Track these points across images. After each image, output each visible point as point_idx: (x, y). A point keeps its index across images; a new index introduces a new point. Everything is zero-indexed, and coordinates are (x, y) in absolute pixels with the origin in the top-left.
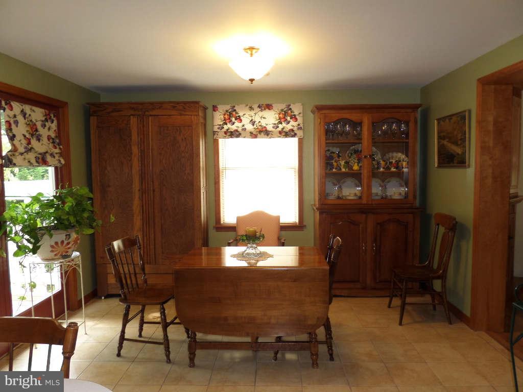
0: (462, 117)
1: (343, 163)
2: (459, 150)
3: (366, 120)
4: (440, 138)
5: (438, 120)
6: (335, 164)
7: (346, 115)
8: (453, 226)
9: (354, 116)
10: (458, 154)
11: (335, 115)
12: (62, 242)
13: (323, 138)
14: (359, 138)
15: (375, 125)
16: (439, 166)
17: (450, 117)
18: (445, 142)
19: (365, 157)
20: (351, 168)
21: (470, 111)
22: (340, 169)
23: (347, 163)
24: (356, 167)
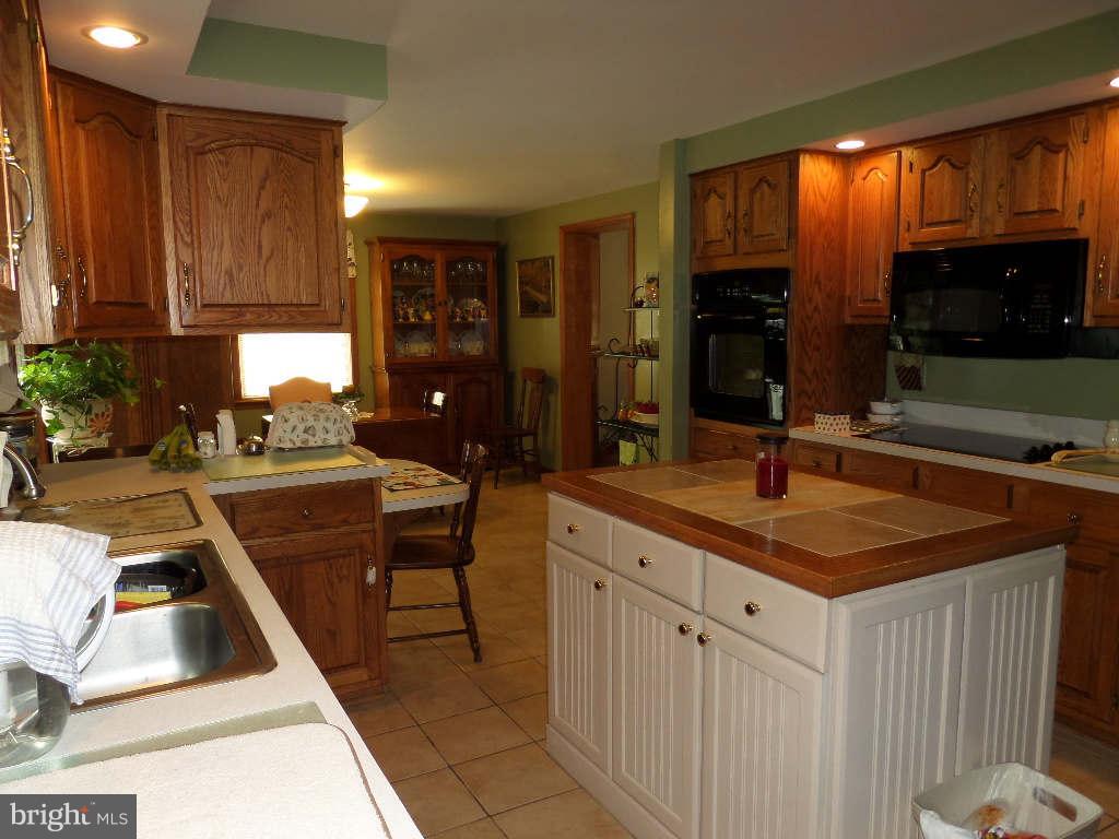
0: (546, 263)
1: (411, 311)
2: (543, 298)
3: (439, 259)
4: (520, 283)
5: (521, 263)
6: (401, 312)
7: (415, 251)
8: (542, 379)
9: (424, 253)
10: (542, 303)
11: (403, 251)
12: (103, 413)
13: (389, 279)
14: (431, 280)
15: (450, 265)
16: (522, 316)
17: (533, 261)
18: (528, 288)
19: (440, 304)
20: (421, 318)
21: (553, 258)
22: (408, 318)
23: (416, 311)
24: (427, 317)
